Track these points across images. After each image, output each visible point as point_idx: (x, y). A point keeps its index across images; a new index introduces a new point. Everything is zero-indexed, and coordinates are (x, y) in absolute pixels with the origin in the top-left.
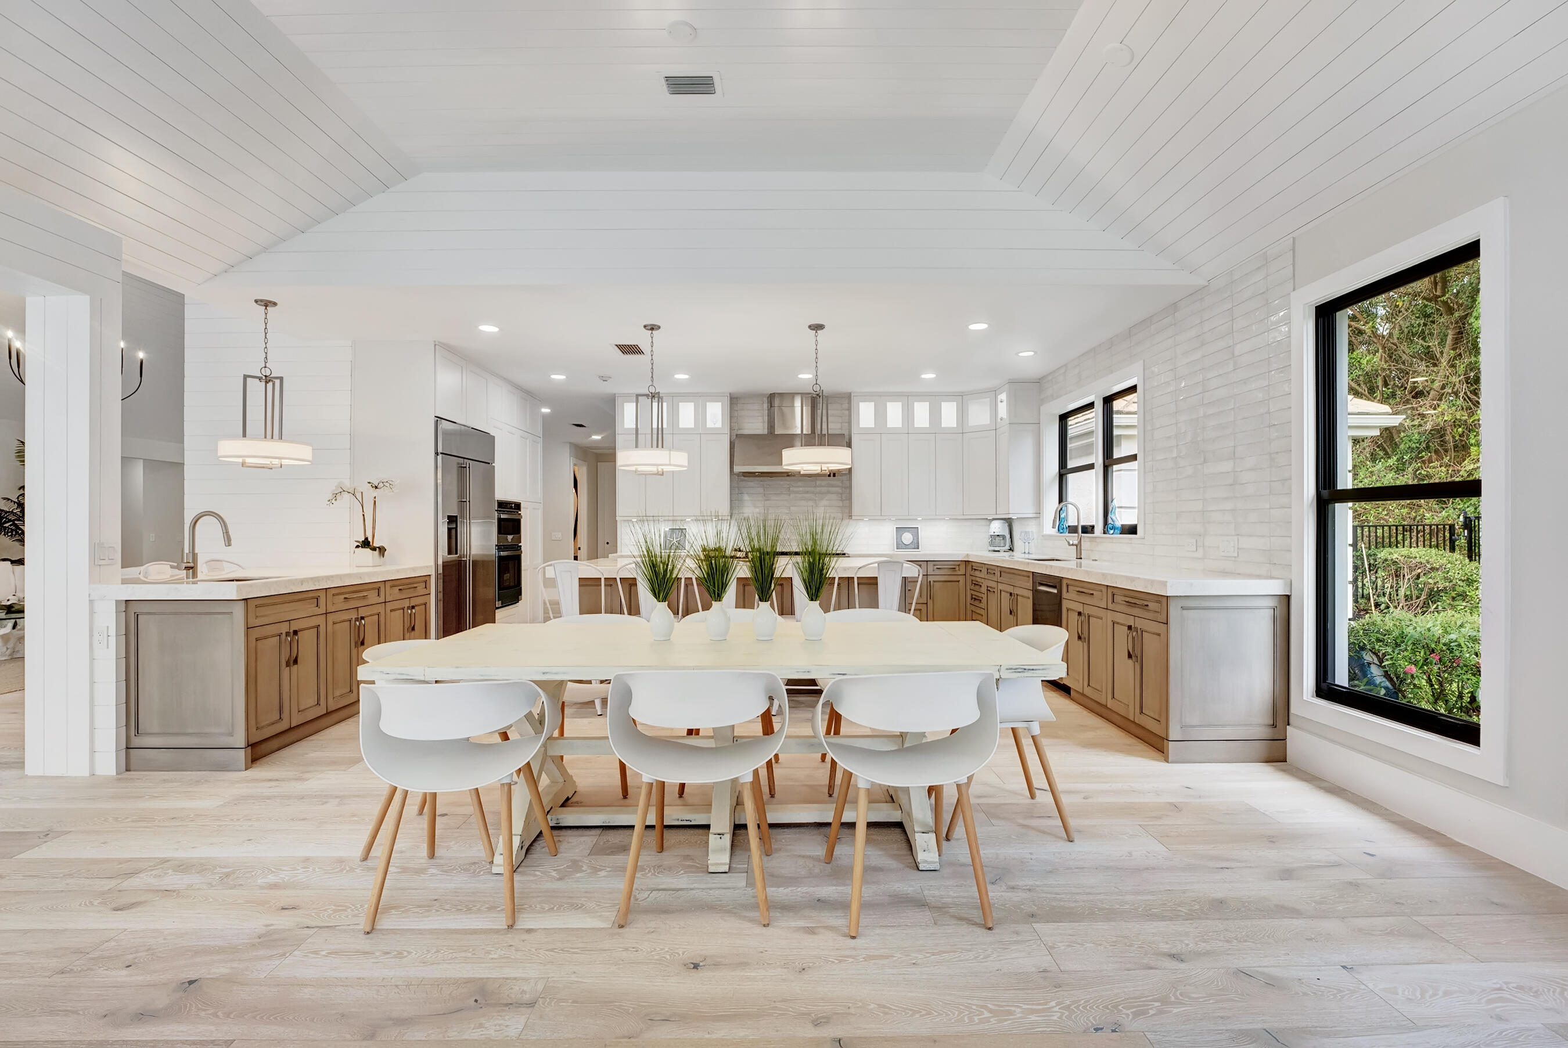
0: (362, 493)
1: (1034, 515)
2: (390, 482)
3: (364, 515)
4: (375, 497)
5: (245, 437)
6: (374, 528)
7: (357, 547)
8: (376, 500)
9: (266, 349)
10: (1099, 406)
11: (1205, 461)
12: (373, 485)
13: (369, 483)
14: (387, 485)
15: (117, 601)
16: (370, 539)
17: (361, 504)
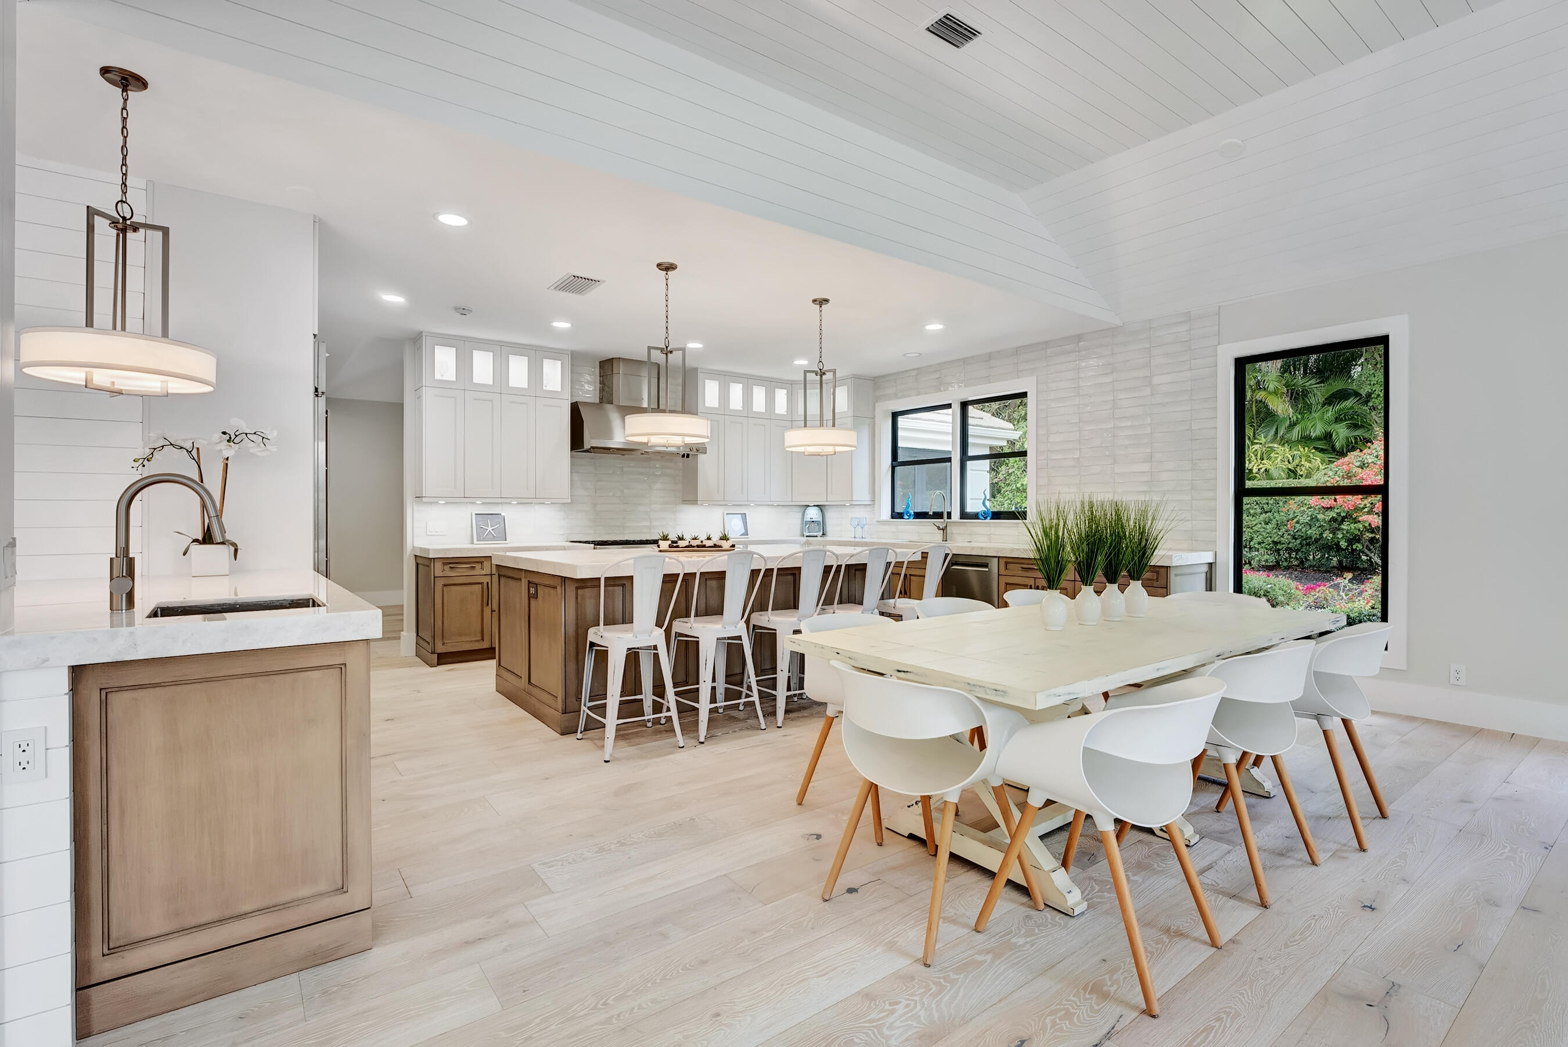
1: (869, 503)
4: (227, 459)
5: (92, 326)
8: (228, 461)
9: (124, 167)
10: (957, 408)
11: (1115, 462)
12: (228, 437)
13: (224, 433)
15: (69, 666)
17: (197, 463)
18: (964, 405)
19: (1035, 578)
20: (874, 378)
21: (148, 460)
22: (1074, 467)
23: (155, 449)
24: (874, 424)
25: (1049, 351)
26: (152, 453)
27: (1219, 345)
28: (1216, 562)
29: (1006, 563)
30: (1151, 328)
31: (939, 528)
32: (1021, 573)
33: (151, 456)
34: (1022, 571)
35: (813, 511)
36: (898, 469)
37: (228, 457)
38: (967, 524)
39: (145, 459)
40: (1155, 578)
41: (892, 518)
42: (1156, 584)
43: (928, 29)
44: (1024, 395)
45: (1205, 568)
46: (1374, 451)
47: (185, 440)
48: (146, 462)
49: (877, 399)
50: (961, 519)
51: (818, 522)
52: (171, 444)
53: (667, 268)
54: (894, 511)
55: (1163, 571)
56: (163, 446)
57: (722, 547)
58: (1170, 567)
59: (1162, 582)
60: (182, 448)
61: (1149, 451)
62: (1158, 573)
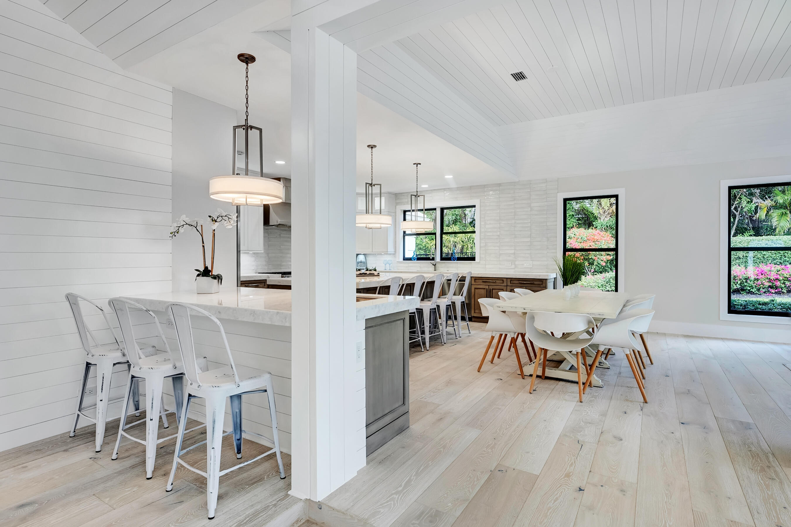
0: (202, 226)
1: (393, 253)
2: (230, 217)
3: (203, 246)
6: (213, 258)
7: (198, 275)
8: (215, 232)
10: (438, 210)
12: (214, 219)
13: (210, 217)
14: (226, 218)
16: (210, 268)
17: (201, 235)
18: (442, 210)
19: (489, 285)
20: (396, 194)
21: (177, 233)
22: (497, 239)
23: (179, 227)
24: (396, 216)
25: (486, 189)
26: (178, 229)
27: (558, 193)
28: (556, 277)
29: (475, 279)
30: (530, 184)
31: (433, 265)
32: (482, 283)
33: (178, 231)
34: (483, 282)
35: (361, 257)
36: (406, 237)
37: (214, 230)
38: (445, 263)
39: (175, 232)
40: (541, 284)
41: (404, 260)
42: (542, 286)
43: (512, 74)
44: (474, 206)
45: (553, 280)
46: (573, 232)
47: (194, 221)
48: (176, 234)
49: (397, 204)
50: (441, 260)
51: (364, 262)
52: (187, 224)
53: (372, 147)
54: (405, 257)
55: (545, 281)
56: (183, 225)
57: (374, 274)
58: (547, 279)
59: (544, 285)
60: (192, 226)
61: (530, 233)
62: (542, 281)
